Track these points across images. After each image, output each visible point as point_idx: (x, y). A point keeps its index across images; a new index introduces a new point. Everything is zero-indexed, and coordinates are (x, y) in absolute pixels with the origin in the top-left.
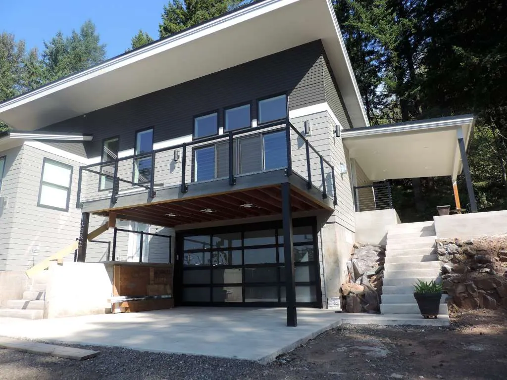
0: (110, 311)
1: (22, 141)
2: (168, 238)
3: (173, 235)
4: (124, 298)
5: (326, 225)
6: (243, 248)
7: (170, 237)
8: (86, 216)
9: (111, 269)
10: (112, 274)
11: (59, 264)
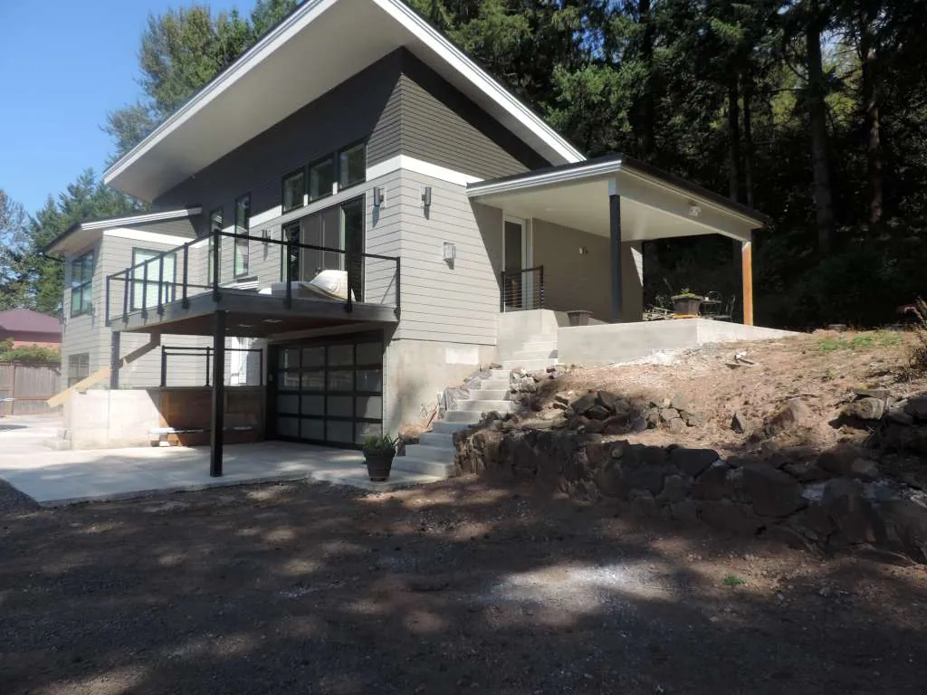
0: (156, 444)
1: (101, 230)
2: (258, 353)
3: (265, 348)
4: (171, 430)
5: (392, 342)
6: (326, 368)
7: (261, 350)
8: (116, 336)
9: (158, 396)
10: (157, 403)
11: (81, 393)
